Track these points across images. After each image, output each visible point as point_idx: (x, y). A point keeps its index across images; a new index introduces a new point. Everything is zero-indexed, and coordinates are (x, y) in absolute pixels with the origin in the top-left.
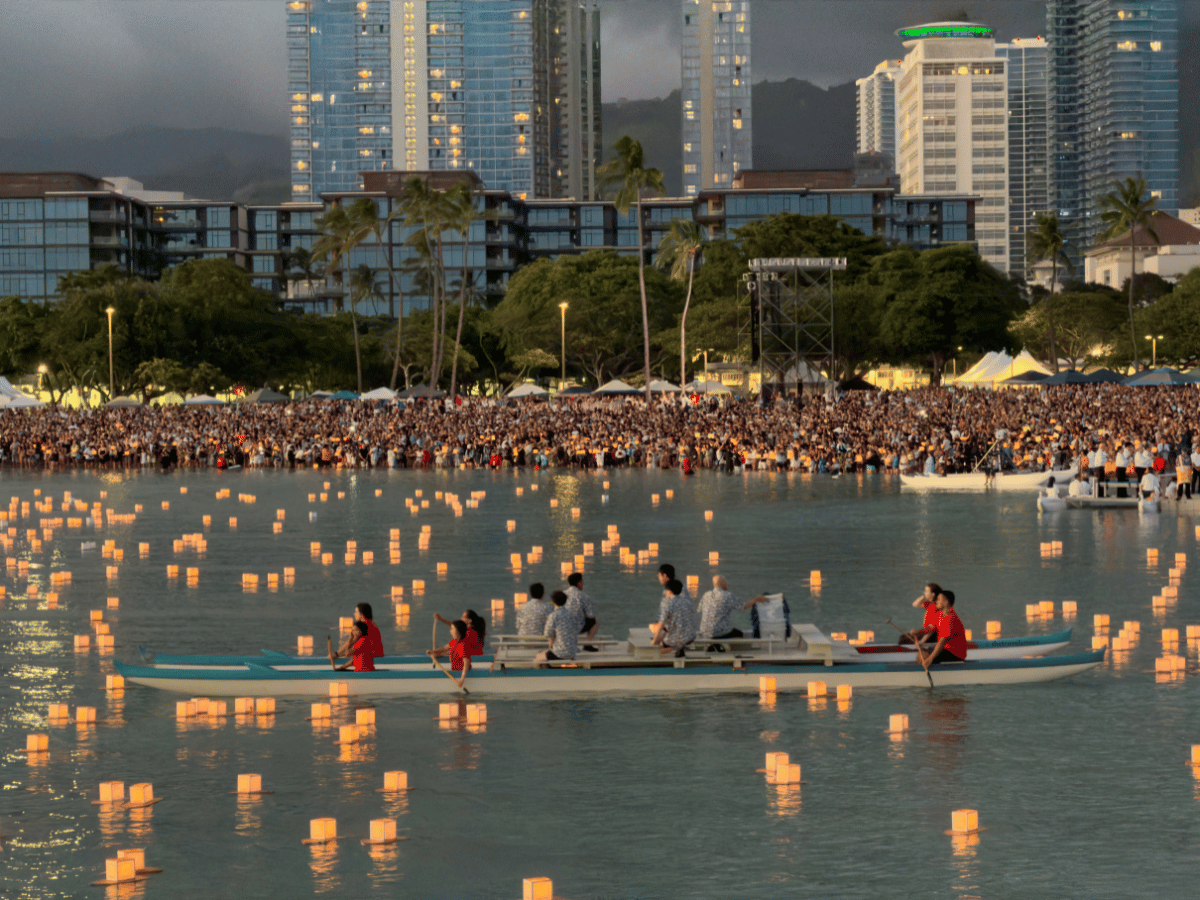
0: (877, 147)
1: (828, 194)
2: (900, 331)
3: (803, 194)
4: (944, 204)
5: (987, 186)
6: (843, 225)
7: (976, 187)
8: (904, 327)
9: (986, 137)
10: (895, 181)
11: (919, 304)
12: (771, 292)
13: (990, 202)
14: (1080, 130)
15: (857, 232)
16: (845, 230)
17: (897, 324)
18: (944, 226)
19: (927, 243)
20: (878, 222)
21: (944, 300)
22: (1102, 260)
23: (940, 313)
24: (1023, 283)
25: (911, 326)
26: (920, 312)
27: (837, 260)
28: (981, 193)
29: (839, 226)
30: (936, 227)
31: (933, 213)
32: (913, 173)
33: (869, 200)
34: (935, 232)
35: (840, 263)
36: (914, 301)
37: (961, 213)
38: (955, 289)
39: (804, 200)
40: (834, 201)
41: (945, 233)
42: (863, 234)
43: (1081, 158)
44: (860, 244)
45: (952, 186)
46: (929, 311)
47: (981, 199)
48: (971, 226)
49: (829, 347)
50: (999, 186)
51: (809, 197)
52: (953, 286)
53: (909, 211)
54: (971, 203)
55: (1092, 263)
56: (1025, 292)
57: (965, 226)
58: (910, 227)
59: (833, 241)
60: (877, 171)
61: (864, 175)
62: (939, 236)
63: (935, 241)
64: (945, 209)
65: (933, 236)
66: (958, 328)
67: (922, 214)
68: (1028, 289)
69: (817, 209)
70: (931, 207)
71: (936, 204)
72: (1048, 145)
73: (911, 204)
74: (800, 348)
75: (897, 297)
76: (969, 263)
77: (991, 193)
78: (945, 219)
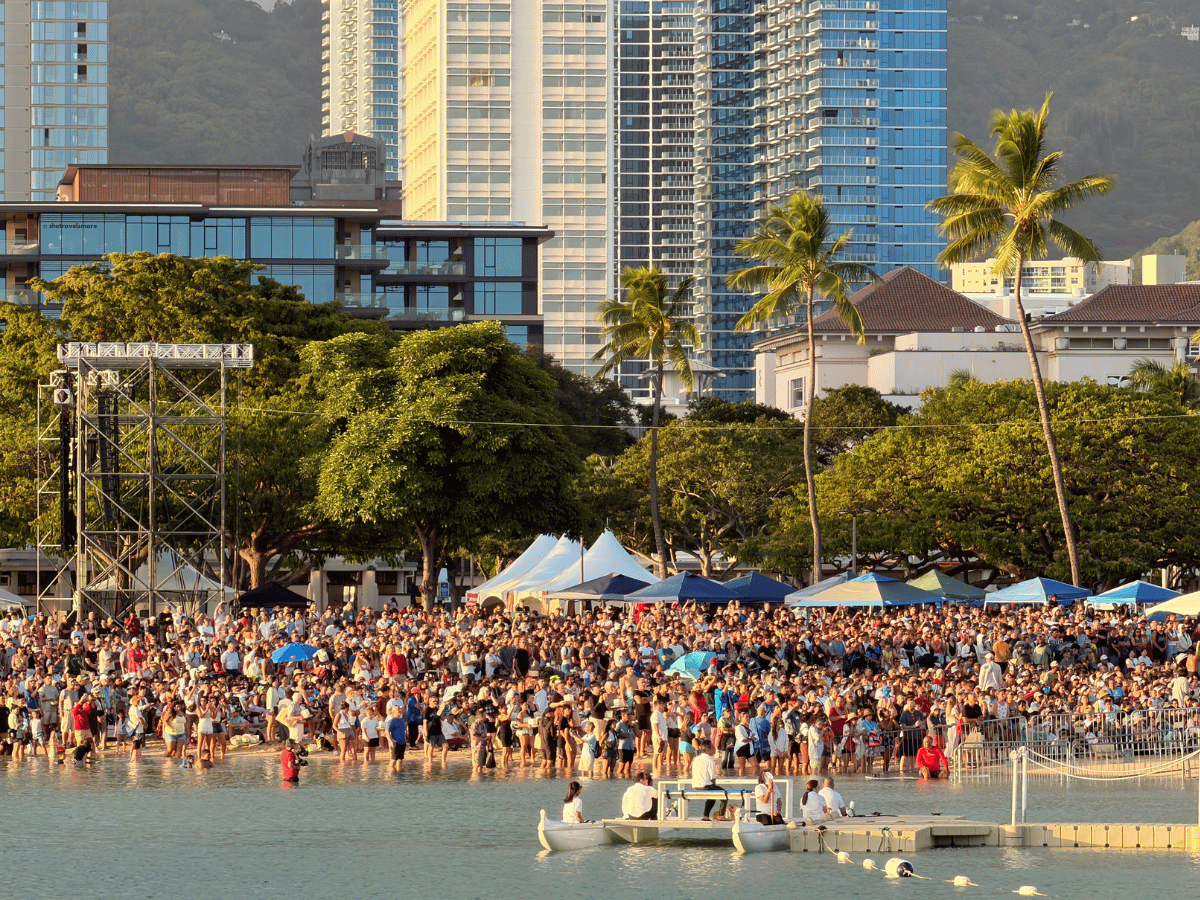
0: (363, 128)
1: (248, 217)
2: (356, 493)
3: (197, 217)
4: (478, 241)
5: (572, 207)
6: (262, 280)
7: (551, 207)
8: (365, 484)
9: (569, 110)
10: (390, 196)
11: (396, 439)
12: (101, 409)
13: (574, 239)
14: (757, 104)
15: (289, 293)
16: (267, 289)
17: (351, 480)
18: (478, 286)
19: (444, 318)
20: (345, 274)
21: (444, 431)
22: (788, 360)
23: (435, 457)
24: (625, 401)
25: (378, 481)
26: (398, 456)
27: (233, 348)
28: (558, 223)
29: (254, 281)
30: (461, 289)
31: (459, 259)
32: (427, 179)
33: (329, 231)
34: (458, 297)
35: (240, 355)
36: (384, 435)
37: (509, 259)
38: (466, 411)
39: (197, 229)
40: (259, 231)
41: (478, 298)
42: (301, 298)
43: (758, 159)
44: (292, 317)
45: (502, 205)
46: (413, 454)
47: (551, 234)
48: (530, 287)
49: (216, 523)
50: (595, 207)
51: (208, 221)
52: (464, 403)
53: (409, 255)
54: (530, 241)
55: (767, 363)
56: (629, 420)
57: (518, 286)
58: (410, 286)
59: (239, 311)
60: (358, 174)
61: (333, 182)
62: (467, 305)
63: (458, 315)
64: (478, 252)
65: (455, 305)
66: (472, 488)
67: (434, 260)
68: (633, 411)
69: (223, 245)
70: (452, 248)
71: (460, 241)
72: (696, 127)
73: (412, 240)
74: (156, 523)
75: (352, 426)
76: (495, 359)
77: (580, 222)
78: (479, 272)
